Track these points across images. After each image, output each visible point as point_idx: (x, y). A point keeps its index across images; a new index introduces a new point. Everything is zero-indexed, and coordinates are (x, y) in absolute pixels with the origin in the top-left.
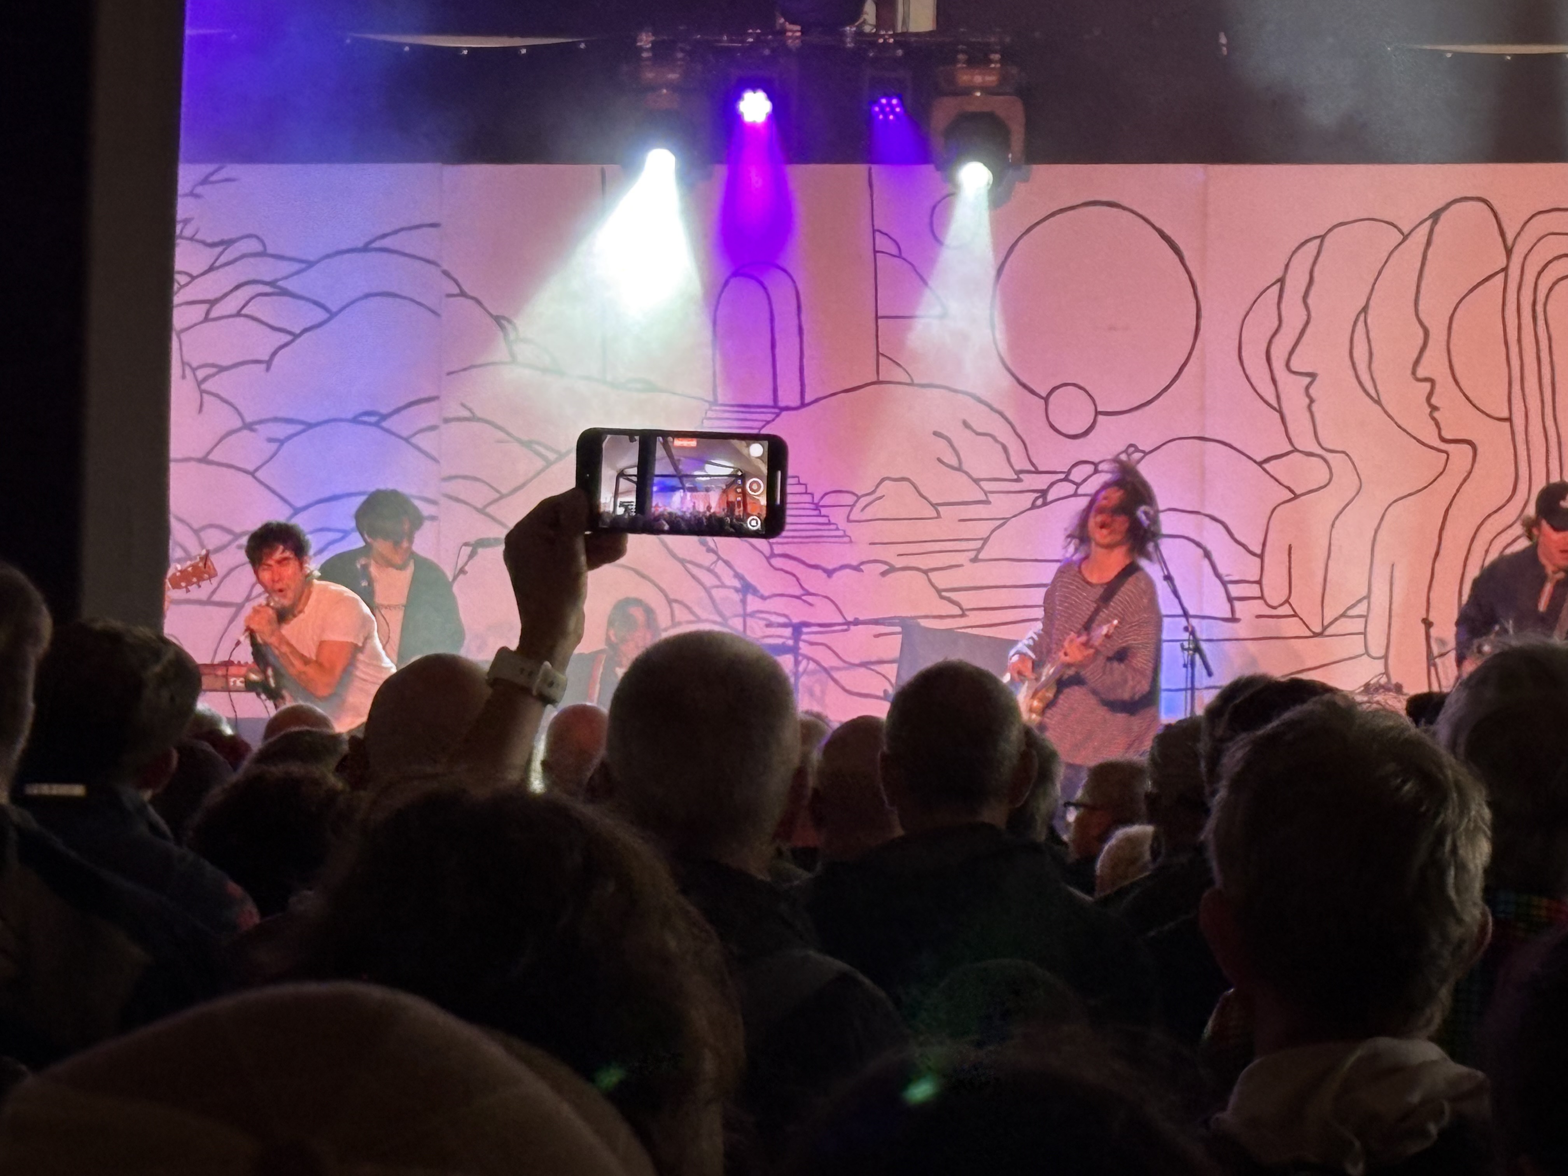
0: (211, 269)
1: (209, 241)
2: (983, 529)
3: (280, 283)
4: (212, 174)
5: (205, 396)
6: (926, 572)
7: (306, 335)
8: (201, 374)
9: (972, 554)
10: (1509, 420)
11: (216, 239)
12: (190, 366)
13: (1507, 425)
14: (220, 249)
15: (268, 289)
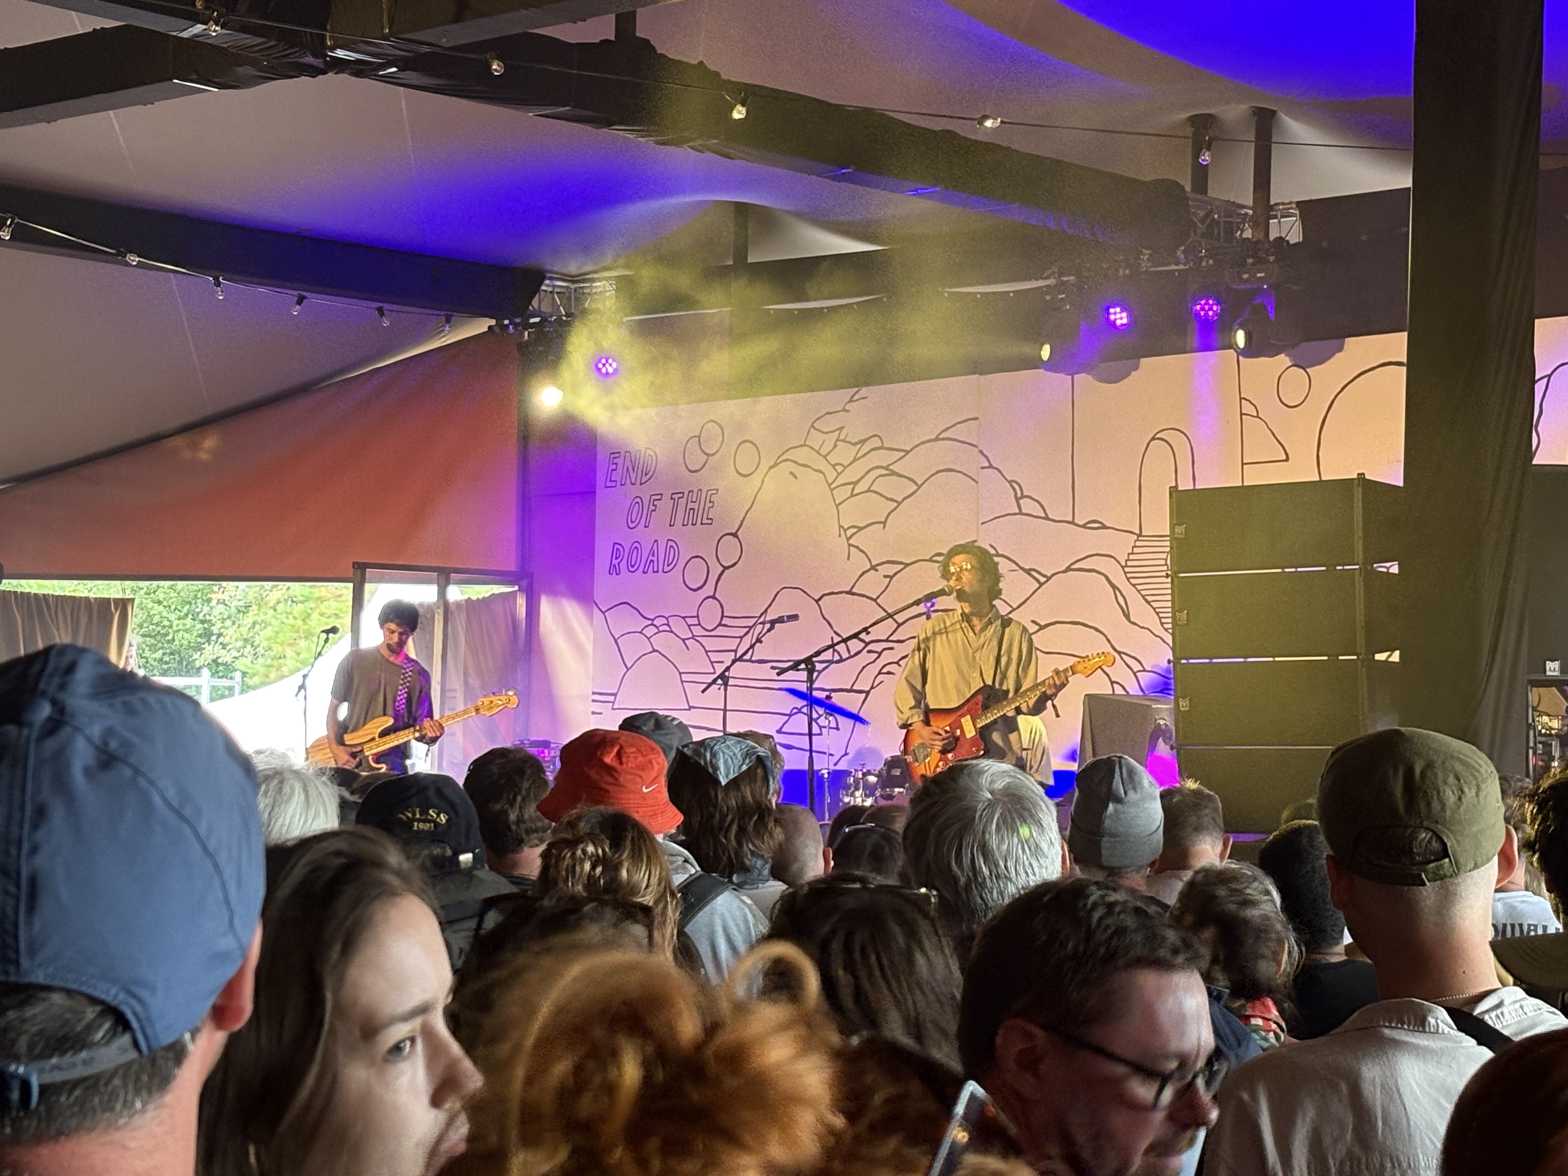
0: (855, 460)
1: (853, 441)
3: (891, 467)
4: (853, 396)
5: (851, 548)
7: (906, 501)
8: (849, 533)
11: (857, 440)
12: (843, 527)
14: (859, 446)
15: (886, 472)
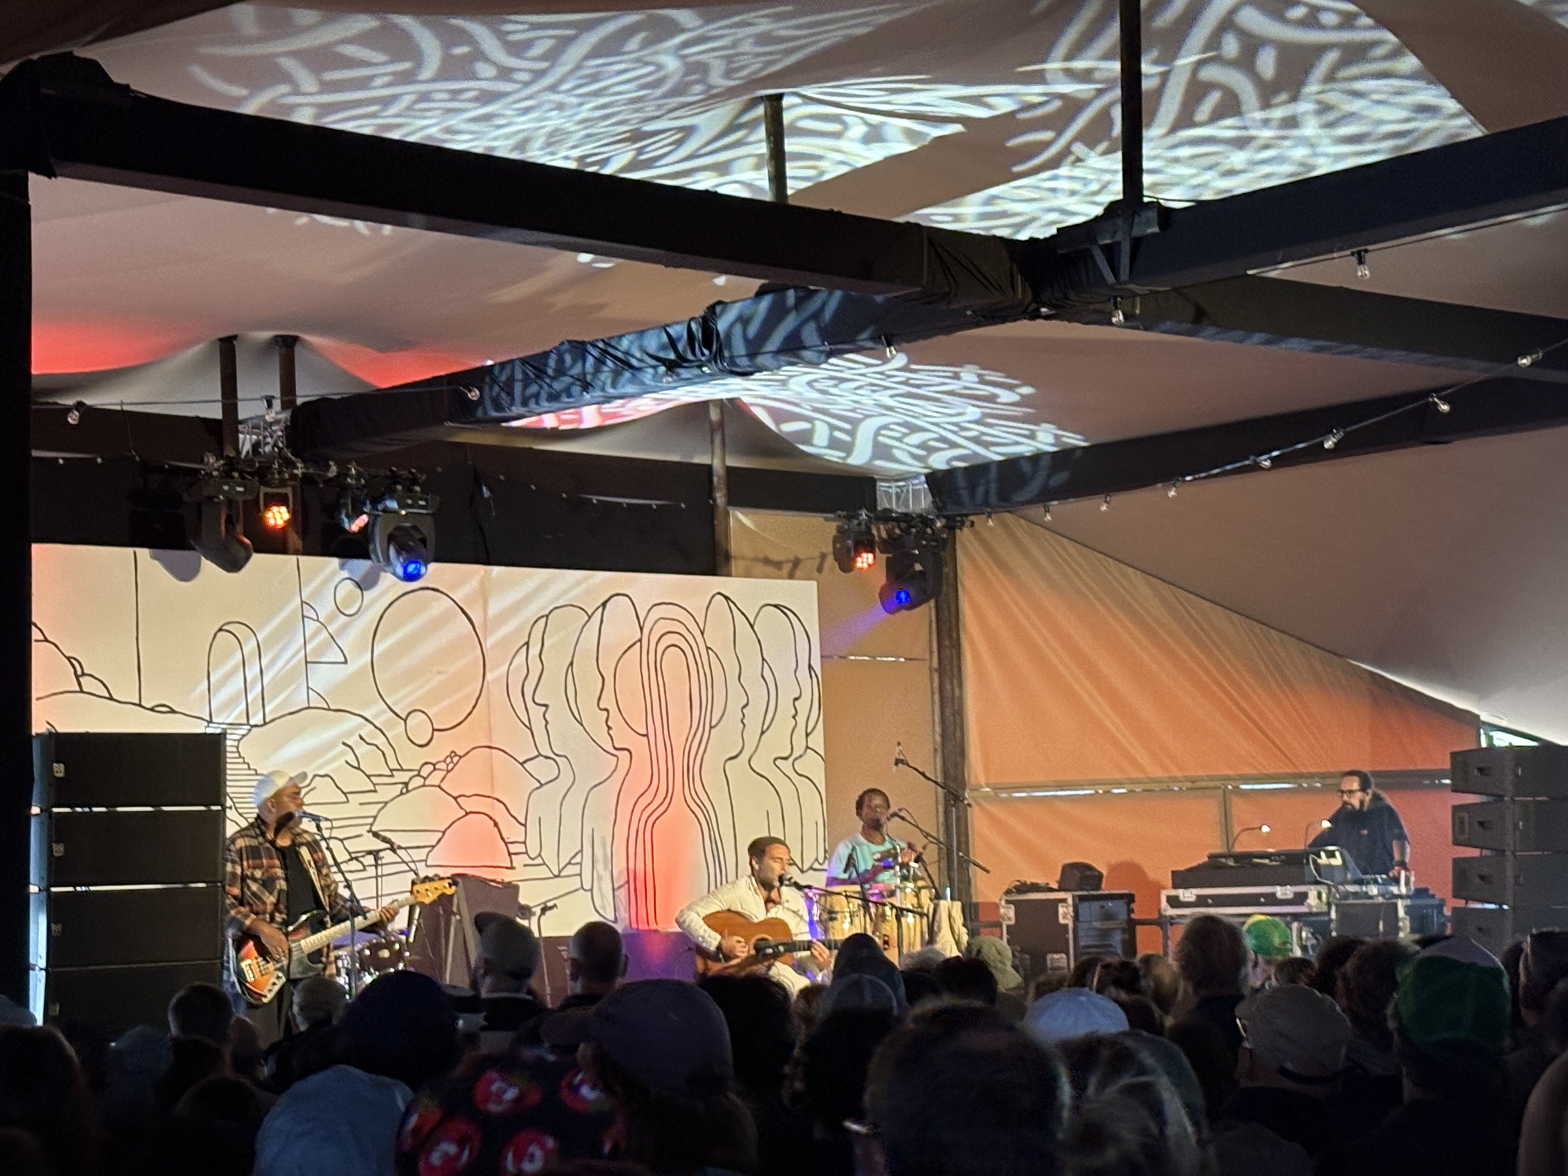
2: (373, 810)
6: (341, 840)
9: (368, 828)
10: (646, 735)
13: (645, 738)
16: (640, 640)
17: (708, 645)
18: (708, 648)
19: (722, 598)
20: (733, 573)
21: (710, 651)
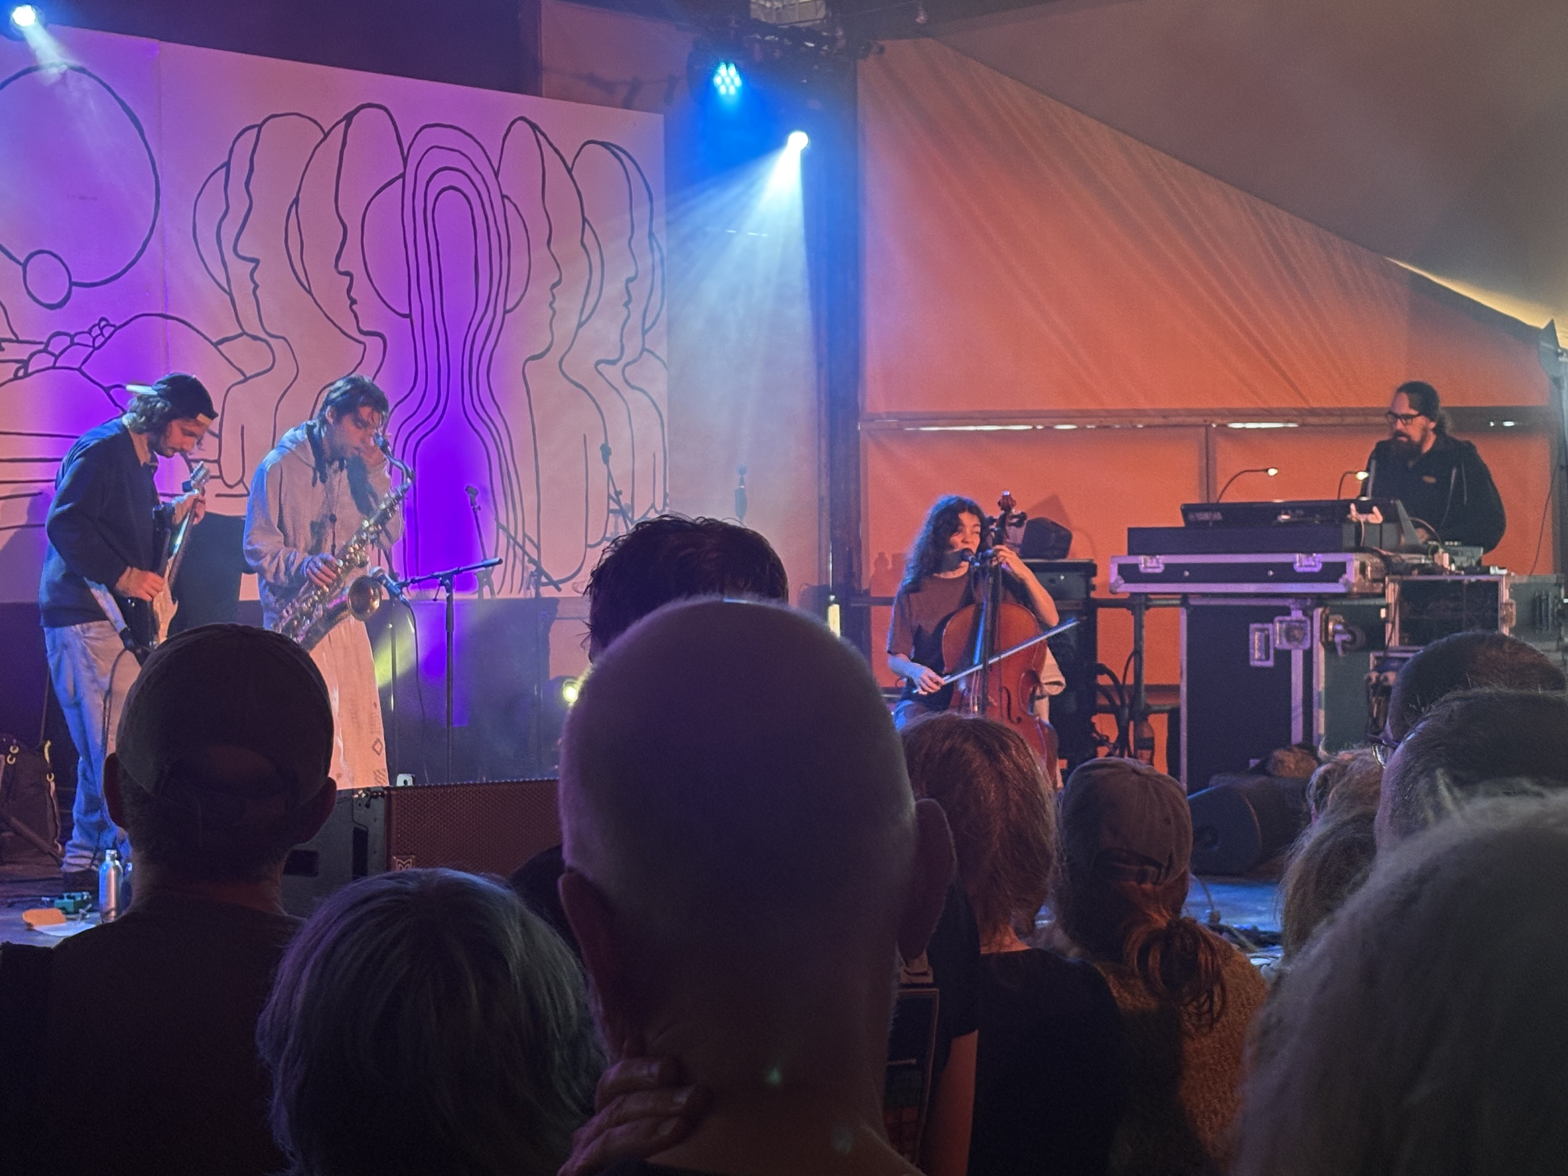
13: (408, 321)
16: (403, 176)
17: (504, 193)
18: (503, 197)
19: (527, 126)
20: (544, 92)
21: (506, 201)
